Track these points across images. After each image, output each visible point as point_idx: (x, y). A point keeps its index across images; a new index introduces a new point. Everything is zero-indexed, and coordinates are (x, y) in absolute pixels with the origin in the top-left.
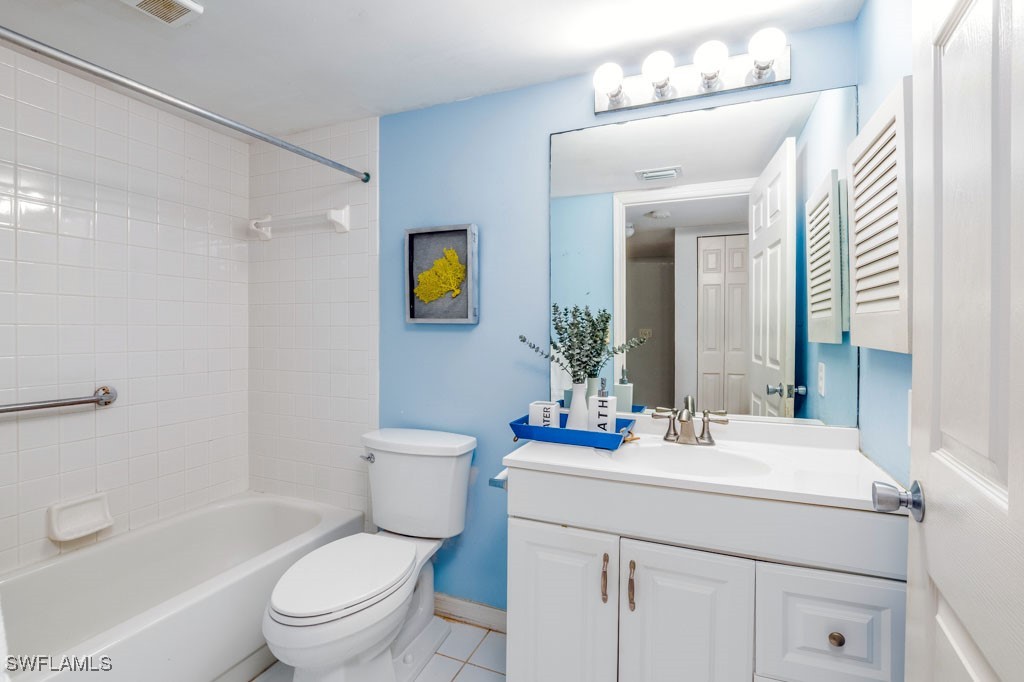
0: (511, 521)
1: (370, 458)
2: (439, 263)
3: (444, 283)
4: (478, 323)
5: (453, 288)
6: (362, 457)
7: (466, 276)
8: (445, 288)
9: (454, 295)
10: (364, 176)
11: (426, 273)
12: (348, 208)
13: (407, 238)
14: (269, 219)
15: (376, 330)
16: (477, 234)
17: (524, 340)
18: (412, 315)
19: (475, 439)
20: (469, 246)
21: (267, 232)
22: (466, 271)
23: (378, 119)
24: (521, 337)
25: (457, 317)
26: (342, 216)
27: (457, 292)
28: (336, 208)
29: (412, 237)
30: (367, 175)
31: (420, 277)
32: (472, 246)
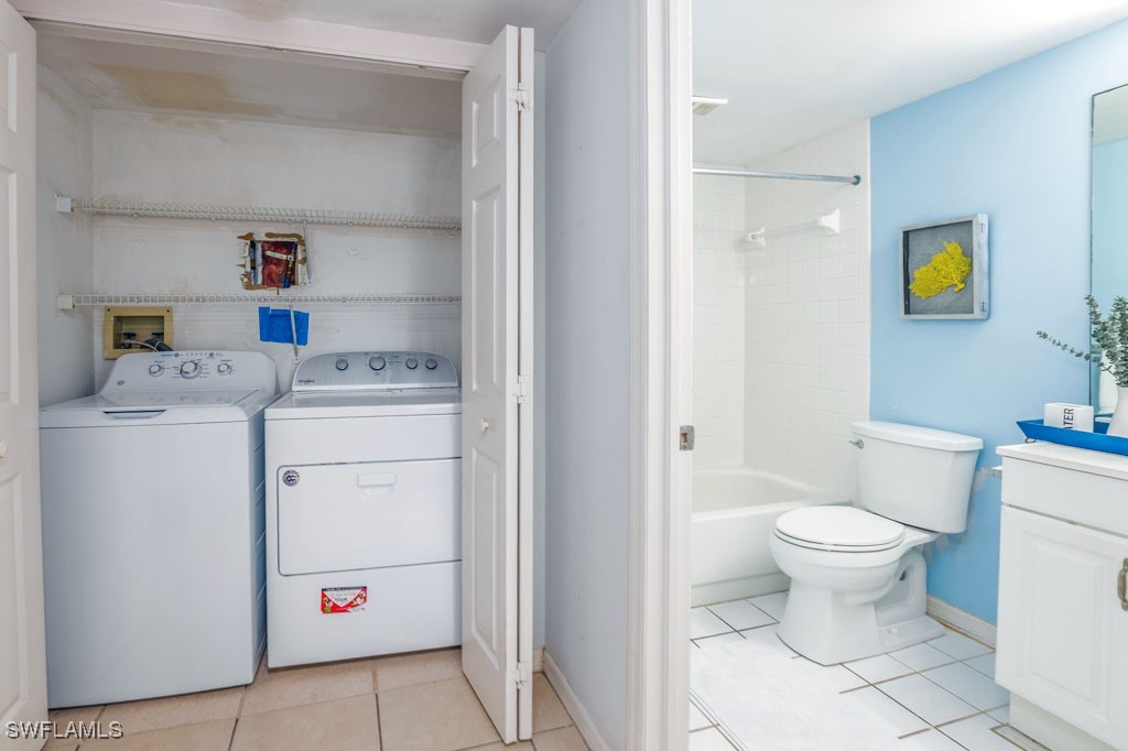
0: (1004, 508)
1: (859, 444)
2: (938, 259)
3: (945, 278)
4: (989, 316)
5: (956, 282)
6: (851, 442)
7: (971, 270)
8: (946, 282)
9: (957, 289)
10: (855, 180)
11: (924, 269)
12: (838, 211)
13: (902, 235)
14: (763, 230)
15: (867, 327)
16: (986, 224)
17: (1045, 336)
18: (908, 311)
19: (980, 440)
20: (974, 238)
21: (762, 241)
22: (971, 264)
23: (869, 121)
24: (1039, 333)
25: (960, 313)
26: (833, 221)
27: (961, 286)
28: (825, 214)
29: (906, 234)
30: (858, 178)
31: (916, 274)
32: (980, 237)
